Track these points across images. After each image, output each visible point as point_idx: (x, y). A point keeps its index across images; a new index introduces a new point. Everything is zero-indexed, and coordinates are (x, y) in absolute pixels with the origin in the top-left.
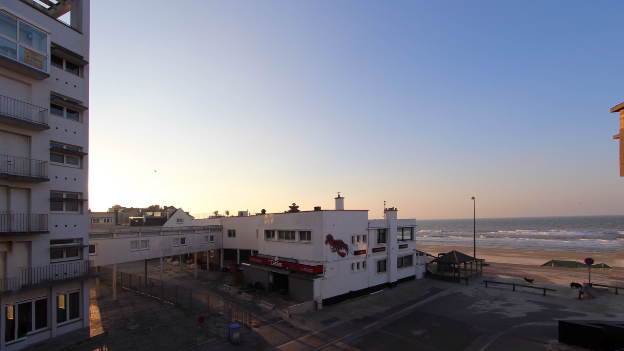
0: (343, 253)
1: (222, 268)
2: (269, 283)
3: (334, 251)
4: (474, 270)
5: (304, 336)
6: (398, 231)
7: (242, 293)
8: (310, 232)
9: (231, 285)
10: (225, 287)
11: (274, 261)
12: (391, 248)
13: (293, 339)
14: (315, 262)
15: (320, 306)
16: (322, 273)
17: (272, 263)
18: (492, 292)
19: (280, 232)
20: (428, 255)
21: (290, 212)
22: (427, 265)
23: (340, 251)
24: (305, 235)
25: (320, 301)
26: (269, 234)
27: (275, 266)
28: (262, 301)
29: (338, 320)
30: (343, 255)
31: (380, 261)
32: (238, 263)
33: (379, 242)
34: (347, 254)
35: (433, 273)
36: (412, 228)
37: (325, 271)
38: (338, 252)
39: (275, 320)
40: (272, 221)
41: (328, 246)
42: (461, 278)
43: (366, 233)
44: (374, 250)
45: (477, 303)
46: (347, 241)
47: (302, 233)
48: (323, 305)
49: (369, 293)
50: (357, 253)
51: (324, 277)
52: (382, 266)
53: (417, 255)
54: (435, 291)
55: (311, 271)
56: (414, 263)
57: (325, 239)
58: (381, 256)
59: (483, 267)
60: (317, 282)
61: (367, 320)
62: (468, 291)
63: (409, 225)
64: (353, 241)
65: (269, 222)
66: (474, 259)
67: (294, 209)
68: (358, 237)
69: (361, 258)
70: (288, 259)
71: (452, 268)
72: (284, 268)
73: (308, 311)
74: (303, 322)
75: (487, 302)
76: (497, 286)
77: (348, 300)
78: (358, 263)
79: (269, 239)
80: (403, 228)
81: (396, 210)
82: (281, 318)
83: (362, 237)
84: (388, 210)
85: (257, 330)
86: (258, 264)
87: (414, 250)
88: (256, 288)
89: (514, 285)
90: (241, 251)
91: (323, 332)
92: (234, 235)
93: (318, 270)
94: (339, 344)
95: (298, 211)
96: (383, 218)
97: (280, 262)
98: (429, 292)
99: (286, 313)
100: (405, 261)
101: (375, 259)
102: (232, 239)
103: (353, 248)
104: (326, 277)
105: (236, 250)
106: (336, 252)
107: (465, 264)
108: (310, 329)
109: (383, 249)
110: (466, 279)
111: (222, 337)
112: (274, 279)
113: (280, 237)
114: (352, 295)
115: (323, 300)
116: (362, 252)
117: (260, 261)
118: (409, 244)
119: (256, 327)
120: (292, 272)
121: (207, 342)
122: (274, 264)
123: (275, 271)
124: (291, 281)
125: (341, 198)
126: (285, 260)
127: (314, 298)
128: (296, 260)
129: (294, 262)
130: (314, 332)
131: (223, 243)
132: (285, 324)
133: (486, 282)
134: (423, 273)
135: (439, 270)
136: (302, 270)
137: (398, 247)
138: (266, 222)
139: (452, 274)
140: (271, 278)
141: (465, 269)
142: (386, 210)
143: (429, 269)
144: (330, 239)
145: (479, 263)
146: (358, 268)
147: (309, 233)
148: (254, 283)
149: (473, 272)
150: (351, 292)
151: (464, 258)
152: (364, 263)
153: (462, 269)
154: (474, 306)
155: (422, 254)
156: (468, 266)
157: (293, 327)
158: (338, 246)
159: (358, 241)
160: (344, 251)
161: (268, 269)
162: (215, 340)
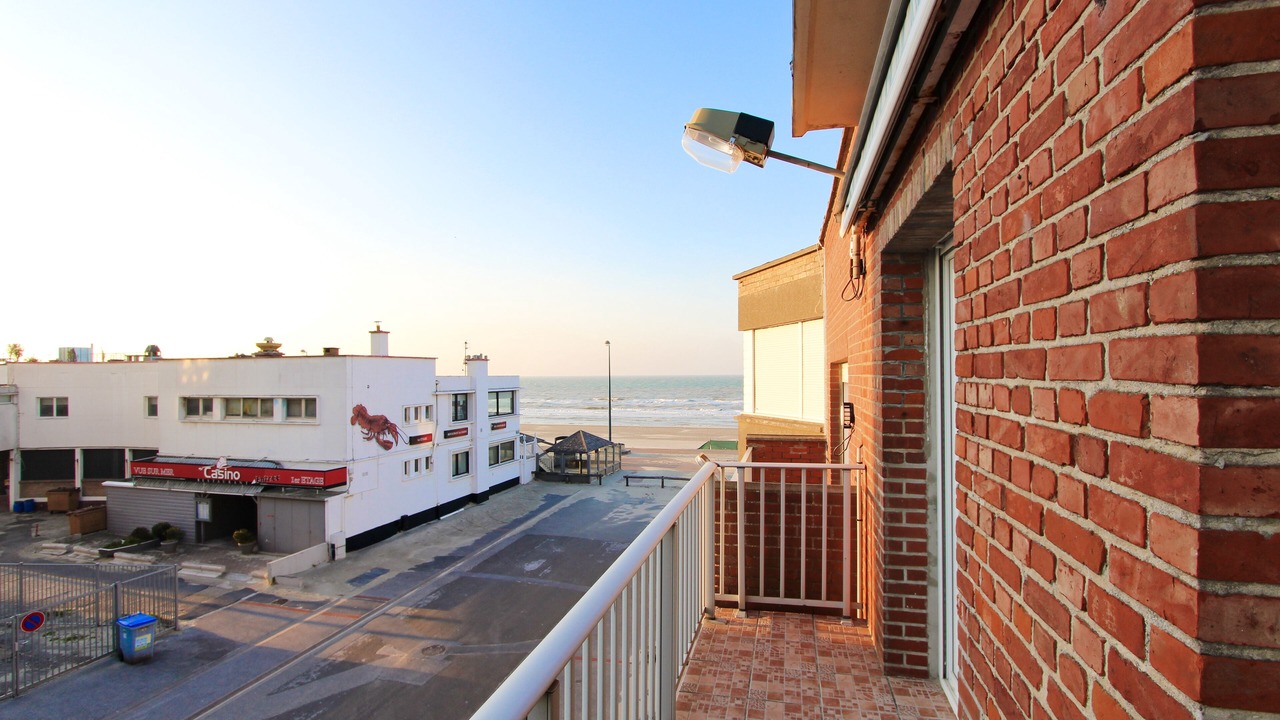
0: (388, 442)
1: (16, 503)
2: (198, 523)
3: (369, 439)
4: (610, 462)
5: (316, 612)
6: (490, 398)
7: (116, 554)
8: (314, 400)
9: (70, 541)
10: (51, 549)
11: (215, 467)
12: (479, 431)
13: (292, 621)
14: (328, 462)
15: (341, 553)
16: (345, 483)
17: (209, 472)
18: (635, 491)
19: (227, 401)
20: (540, 441)
21: (258, 355)
22: (538, 457)
23: (381, 437)
24: (301, 407)
25: (341, 544)
26: (192, 406)
27: (216, 480)
28: (184, 564)
29: (384, 571)
30: (387, 446)
31: (457, 455)
32: (78, 484)
33: (456, 419)
34: (394, 443)
35: (547, 471)
36: (513, 391)
37: (351, 480)
38: (378, 440)
39: (235, 595)
40: (205, 376)
41: (358, 427)
42: (592, 475)
43: (431, 401)
44: (447, 435)
45: (615, 510)
46: (395, 418)
47: (291, 404)
48: (348, 550)
49: (438, 517)
50: (414, 441)
51: (347, 491)
52: (462, 465)
53: (522, 440)
54: (552, 500)
55: (320, 481)
56: (517, 456)
57: (350, 414)
58: (459, 445)
59: (623, 457)
60: (333, 504)
61: (441, 562)
62: (600, 494)
63: (509, 386)
64: (406, 418)
65: (195, 378)
66: (609, 443)
67: (269, 351)
68: (416, 409)
69: (423, 450)
70: (253, 461)
71: (577, 461)
72: (245, 482)
73: (314, 566)
74: (306, 588)
75: (629, 507)
76: (641, 484)
77: (399, 534)
78: (416, 461)
79: (194, 418)
80: (497, 393)
81: (486, 359)
82: (248, 591)
83: (424, 410)
84: (473, 359)
85: (192, 623)
86: (163, 479)
87: (517, 432)
88: (159, 538)
89: (663, 478)
90: (87, 452)
91: (358, 597)
92: (63, 411)
93: (336, 479)
94: (398, 610)
95: (280, 355)
96: (463, 374)
97: (233, 469)
98: (543, 503)
99: (262, 578)
100: (501, 453)
101: (450, 451)
102: (55, 421)
103: (407, 431)
104: (351, 492)
105: (71, 452)
106: (374, 440)
107: (597, 451)
108: (328, 598)
109: (463, 432)
110: (599, 476)
111: (90, 657)
112: (214, 511)
113: (229, 412)
114: (406, 524)
115: (347, 540)
116: (426, 439)
117: (169, 472)
118: (508, 420)
119: (189, 618)
120: (267, 489)
121: (43, 678)
122: (215, 475)
123: (217, 491)
124: (265, 511)
125: (382, 332)
126: (246, 464)
127: (328, 538)
128: (277, 463)
129: (273, 466)
130: (339, 600)
131: (18, 434)
132: (263, 598)
133: (627, 478)
134: (533, 473)
135: (557, 466)
136: (297, 481)
137: (490, 427)
138: (185, 379)
139: (577, 471)
140: (204, 511)
141: (597, 461)
142: (468, 360)
143: (542, 465)
144: (360, 415)
145: (617, 450)
146: (416, 470)
147: (311, 402)
148: (150, 528)
149: (609, 465)
150: (404, 518)
151: (596, 443)
152: (427, 459)
153: (593, 462)
154: (611, 515)
155: (529, 439)
156: (602, 457)
157: (286, 600)
158: (377, 427)
159: (416, 418)
160: (389, 437)
161: (194, 489)
162: (69, 667)
